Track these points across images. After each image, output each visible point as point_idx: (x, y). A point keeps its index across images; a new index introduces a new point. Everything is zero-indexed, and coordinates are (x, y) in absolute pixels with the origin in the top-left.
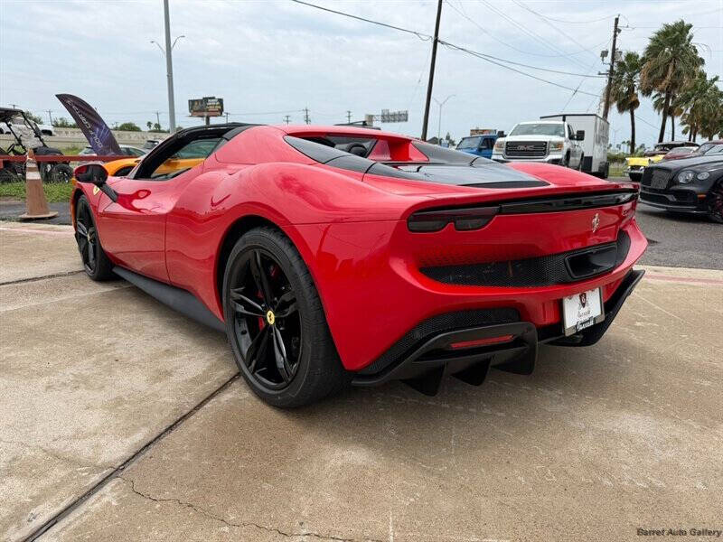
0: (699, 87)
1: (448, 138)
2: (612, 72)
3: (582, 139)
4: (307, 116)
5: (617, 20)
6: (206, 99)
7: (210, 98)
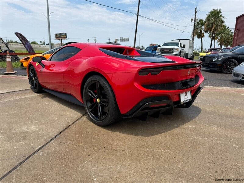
0: (223, 30)
1: (142, 47)
2: (195, 25)
3: (185, 47)
4: (95, 39)
5: (196, 9)
6: (61, 34)
7: (62, 33)
